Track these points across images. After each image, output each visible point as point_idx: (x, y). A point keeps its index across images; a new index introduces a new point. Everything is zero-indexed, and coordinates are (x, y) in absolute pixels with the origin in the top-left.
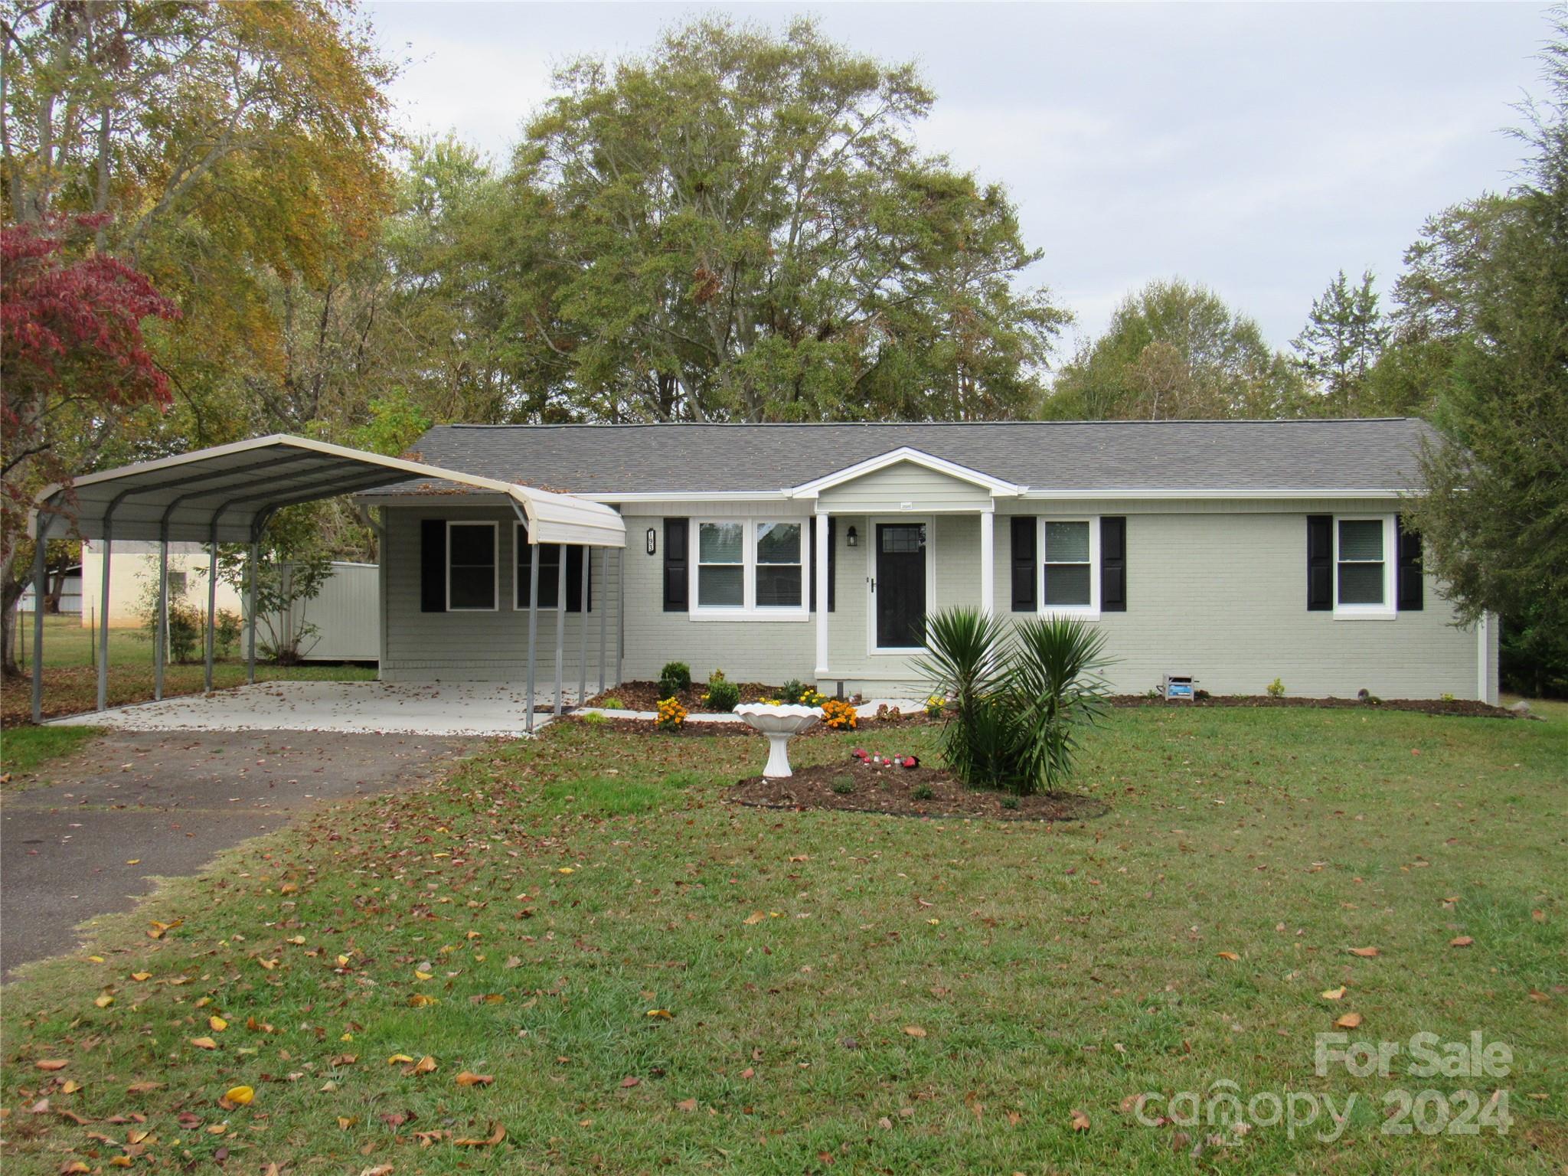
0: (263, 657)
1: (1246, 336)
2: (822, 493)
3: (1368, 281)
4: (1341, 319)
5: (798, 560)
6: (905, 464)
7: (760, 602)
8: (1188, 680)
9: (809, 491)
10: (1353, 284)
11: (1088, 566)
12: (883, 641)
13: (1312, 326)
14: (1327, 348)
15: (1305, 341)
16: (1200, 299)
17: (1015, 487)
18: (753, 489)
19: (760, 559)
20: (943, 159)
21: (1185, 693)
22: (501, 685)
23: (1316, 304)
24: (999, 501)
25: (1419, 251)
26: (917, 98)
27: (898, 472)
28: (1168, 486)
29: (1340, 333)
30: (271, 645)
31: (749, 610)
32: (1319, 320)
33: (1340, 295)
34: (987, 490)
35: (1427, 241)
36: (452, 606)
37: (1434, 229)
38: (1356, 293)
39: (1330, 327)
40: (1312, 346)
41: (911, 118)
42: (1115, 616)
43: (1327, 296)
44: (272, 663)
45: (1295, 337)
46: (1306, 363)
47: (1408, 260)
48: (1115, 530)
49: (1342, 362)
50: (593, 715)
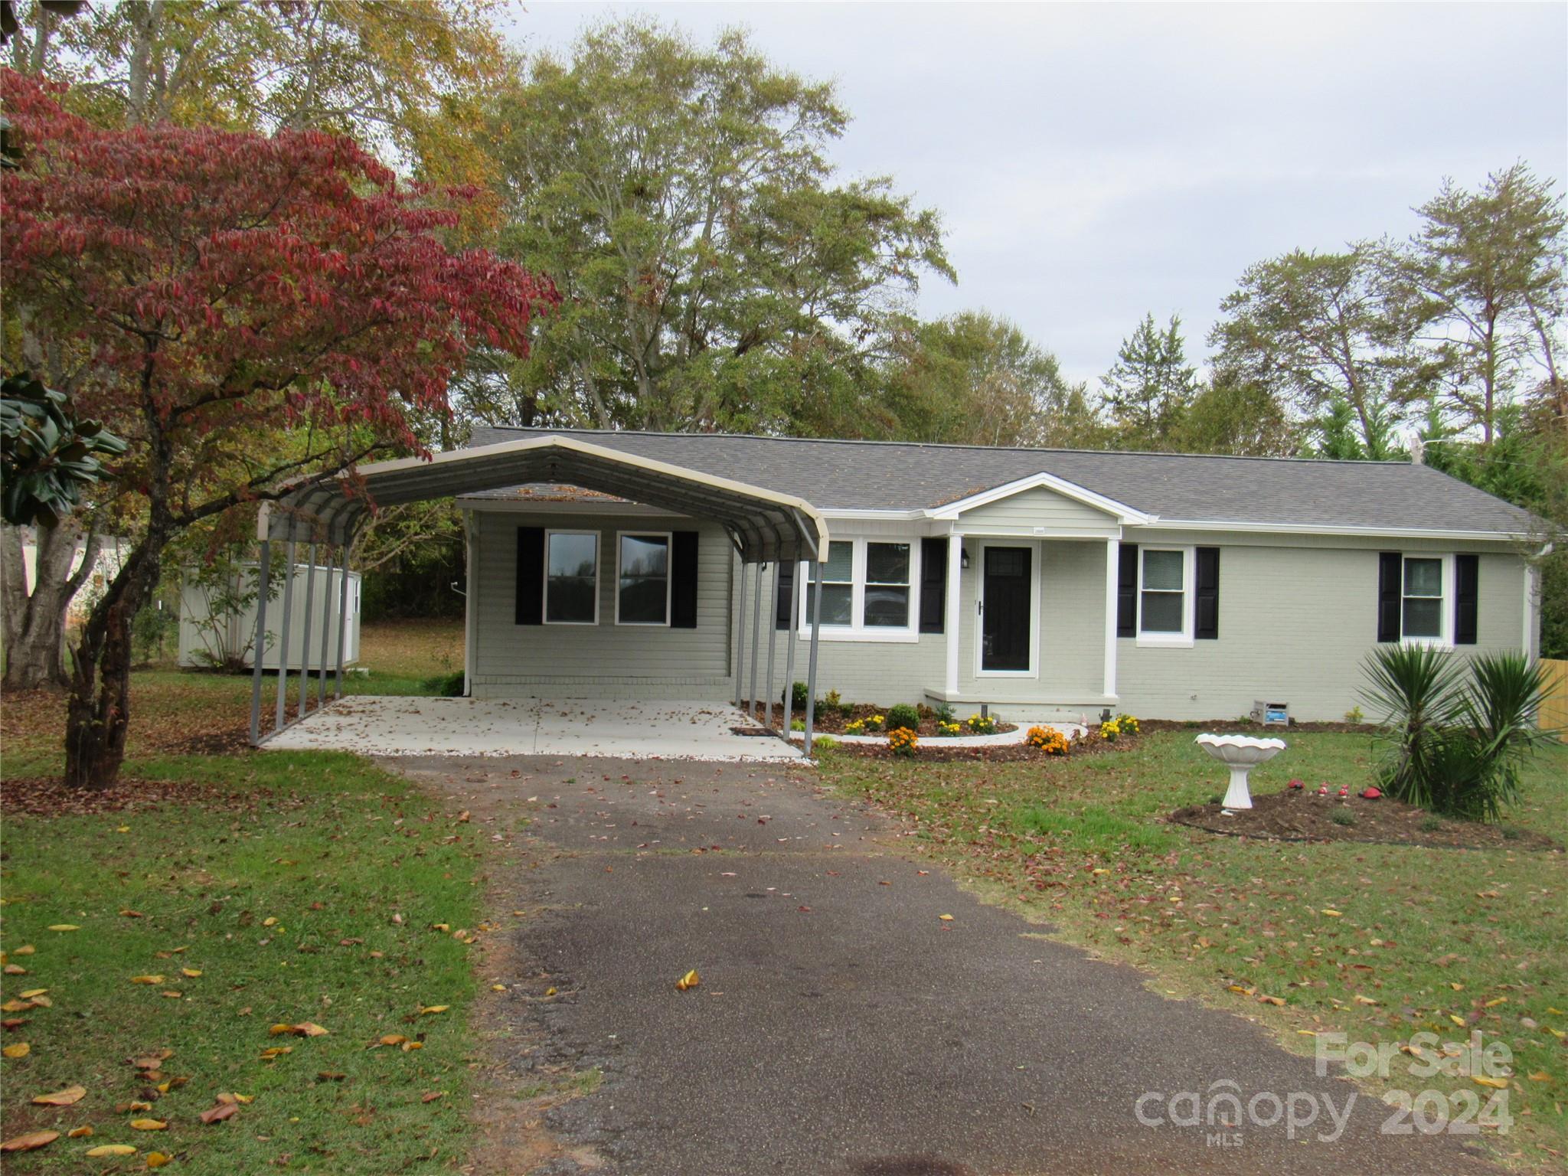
0: (205, 665)
1: (1045, 369)
2: (962, 515)
3: (1175, 324)
4: (1149, 360)
5: (906, 580)
6: (1041, 489)
7: (869, 621)
8: (1283, 707)
9: (949, 512)
10: (1161, 327)
11: (1181, 595)
12: (988, 664)
13: (1122, 364)
14: (1134, 386)
15: (1114, 378)
16: (1003, 330)
17: (1146, 516)
18: (869, 507)
19: (869, 579)
20: (887, 182)
21: (1279, 719)
22: (632, 703)
23: (1125, 343)
24: (1127, 529)
25: (1237, 300)
26: (835, 120)
27: (1030, 497)
28: (1229, 518)
29: (1146, 372)
30: (216, 653)
31: (857, 630)
32: (1128, 359)
33: (1148, 336)
34: (1114, 518)
35: (1243, 291)
36: (550, 618)
37: (1251, 280)
38: (1163, 335)
39: (1138, 366)
40: (1121, 383)
41: (827, 136)
42: (1207, 643)
43: (1136, 337)
44: (215, 670)
45: (1105, 373)
46: (1115, 399)
47: (1224, 308)
48: (1209, 560)
49: (1146, 399)
50: (824, 739)
